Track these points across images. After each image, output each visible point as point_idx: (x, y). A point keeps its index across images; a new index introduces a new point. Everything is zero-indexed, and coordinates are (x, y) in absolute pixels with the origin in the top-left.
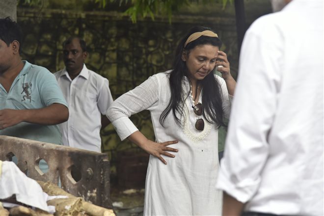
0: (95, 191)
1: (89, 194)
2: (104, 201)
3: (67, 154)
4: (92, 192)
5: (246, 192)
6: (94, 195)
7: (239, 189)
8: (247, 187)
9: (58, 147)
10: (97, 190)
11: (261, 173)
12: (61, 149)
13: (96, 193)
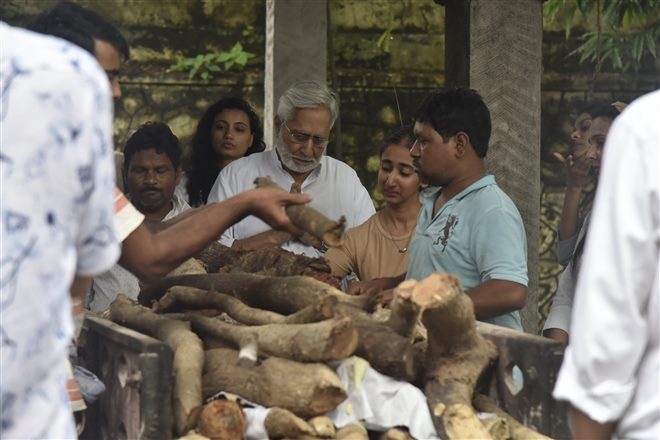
0: (540, 407)
1: (532, 414)
2: (554, 427)
3: (504, 342)
4: (536, 410)
5: (606, 405)
6: (539, 414)
7: (595, 398)
8: (609, 395)
9: (495, 330)
10: (543, 407)
11: (638, 373)
12: (497, 333)
13: (542, 412)
